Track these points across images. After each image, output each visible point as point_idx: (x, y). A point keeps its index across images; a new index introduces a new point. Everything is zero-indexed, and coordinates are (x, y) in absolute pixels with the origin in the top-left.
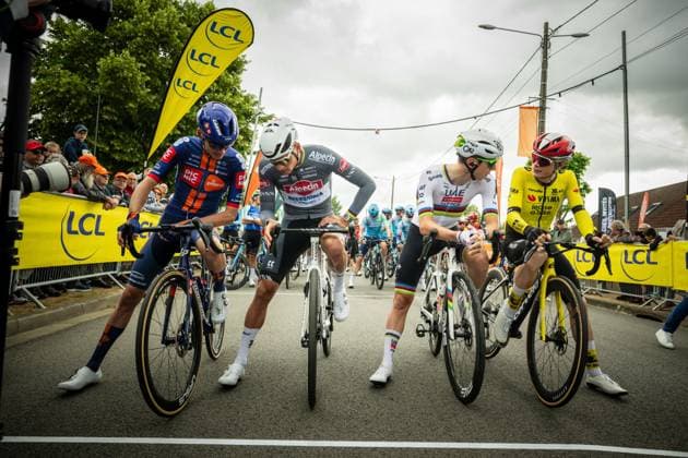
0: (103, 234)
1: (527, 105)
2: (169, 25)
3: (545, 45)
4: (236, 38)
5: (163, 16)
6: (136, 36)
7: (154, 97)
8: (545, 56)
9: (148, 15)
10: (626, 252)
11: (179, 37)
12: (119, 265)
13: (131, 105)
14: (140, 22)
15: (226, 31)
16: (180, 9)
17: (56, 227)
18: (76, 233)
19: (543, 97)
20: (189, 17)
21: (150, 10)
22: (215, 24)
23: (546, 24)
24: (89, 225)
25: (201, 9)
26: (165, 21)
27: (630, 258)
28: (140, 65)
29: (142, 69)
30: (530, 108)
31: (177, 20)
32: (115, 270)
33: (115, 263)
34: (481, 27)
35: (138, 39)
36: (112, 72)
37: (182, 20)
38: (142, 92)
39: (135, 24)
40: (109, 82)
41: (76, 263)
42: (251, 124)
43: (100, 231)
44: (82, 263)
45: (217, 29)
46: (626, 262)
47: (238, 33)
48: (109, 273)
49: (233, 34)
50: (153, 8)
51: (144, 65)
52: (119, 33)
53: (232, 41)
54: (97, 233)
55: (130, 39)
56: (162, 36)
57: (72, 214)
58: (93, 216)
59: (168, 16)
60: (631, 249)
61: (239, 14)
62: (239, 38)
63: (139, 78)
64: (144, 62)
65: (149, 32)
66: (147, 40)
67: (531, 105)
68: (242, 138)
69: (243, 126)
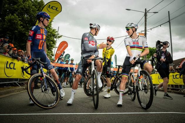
0: (15, 69)
1: (141, 33)
2: (29, 7)
3: (146, 15)
4: (56, 10)
5: (27, 4)
6: (18, 10)
7: (24, 29)
8: (146, 18)
9: (22, 3)
10: (173, 75)
11: (32, 11)
12: (19, 80)
13: (16, 31)
14: (20, 5)
15: (53, 8)
16: (32, 2)
17: (3, 66)
18: (8, 68)
19: (146, 30)
20: (35, 5)
21: (23, 2)
22: (50, 5)
23: (146, 9)
24: (12, 66)
25: (39, 2)
26: (28, 5)
27: (175, 77)
28: (19, 19)
29: (20, 20)
30: (142, 34)
31: (31, 5)
33: (18, 79)
34: (126, 9)
35: (19, 11)
36: (10, 21)
37: (33, 5)
38: (20, 27)
39: (18, 6)
40: (9, 24)
41: (7, 78)
43: (15, 68)
44: (9, 78)
45: (50, 7)
46: (174, 78)
47: (57, 8)
48: (16, 82)
49: (55, 8)
50: (24, 2)
51: (21, 19)
52: (12, 9)
53: (55, 11)
55: (16, 11)
56: (26, 10)
57: (8, 62)
58: (13, 63)
59: (29, 4)
60: (175, 74)
61: (57, 3)
62: (57, 10)
63: (19, 23)
64: (20, 18)
65: (22, 8)
66: (22, 11)
67: (142, 33)
68: (52, 43)
69: (52, 39)
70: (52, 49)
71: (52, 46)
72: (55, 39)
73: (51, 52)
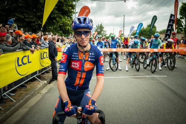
0: (31, 62)
12: (38, 72)
17: (13, 66)
18: (21, 65)
32: (37, 74)
33: (36, 72)
41: (23, 77)
42: (73, 2)
44: (25, 76)
48: (35, 76)
54: (29, 62)
57: (18, 58)
68: (71, 8)
69: (71, 3)
70: (72, 15)
71: (71, 12)
72: (74, 3)
73: (71, 20)
